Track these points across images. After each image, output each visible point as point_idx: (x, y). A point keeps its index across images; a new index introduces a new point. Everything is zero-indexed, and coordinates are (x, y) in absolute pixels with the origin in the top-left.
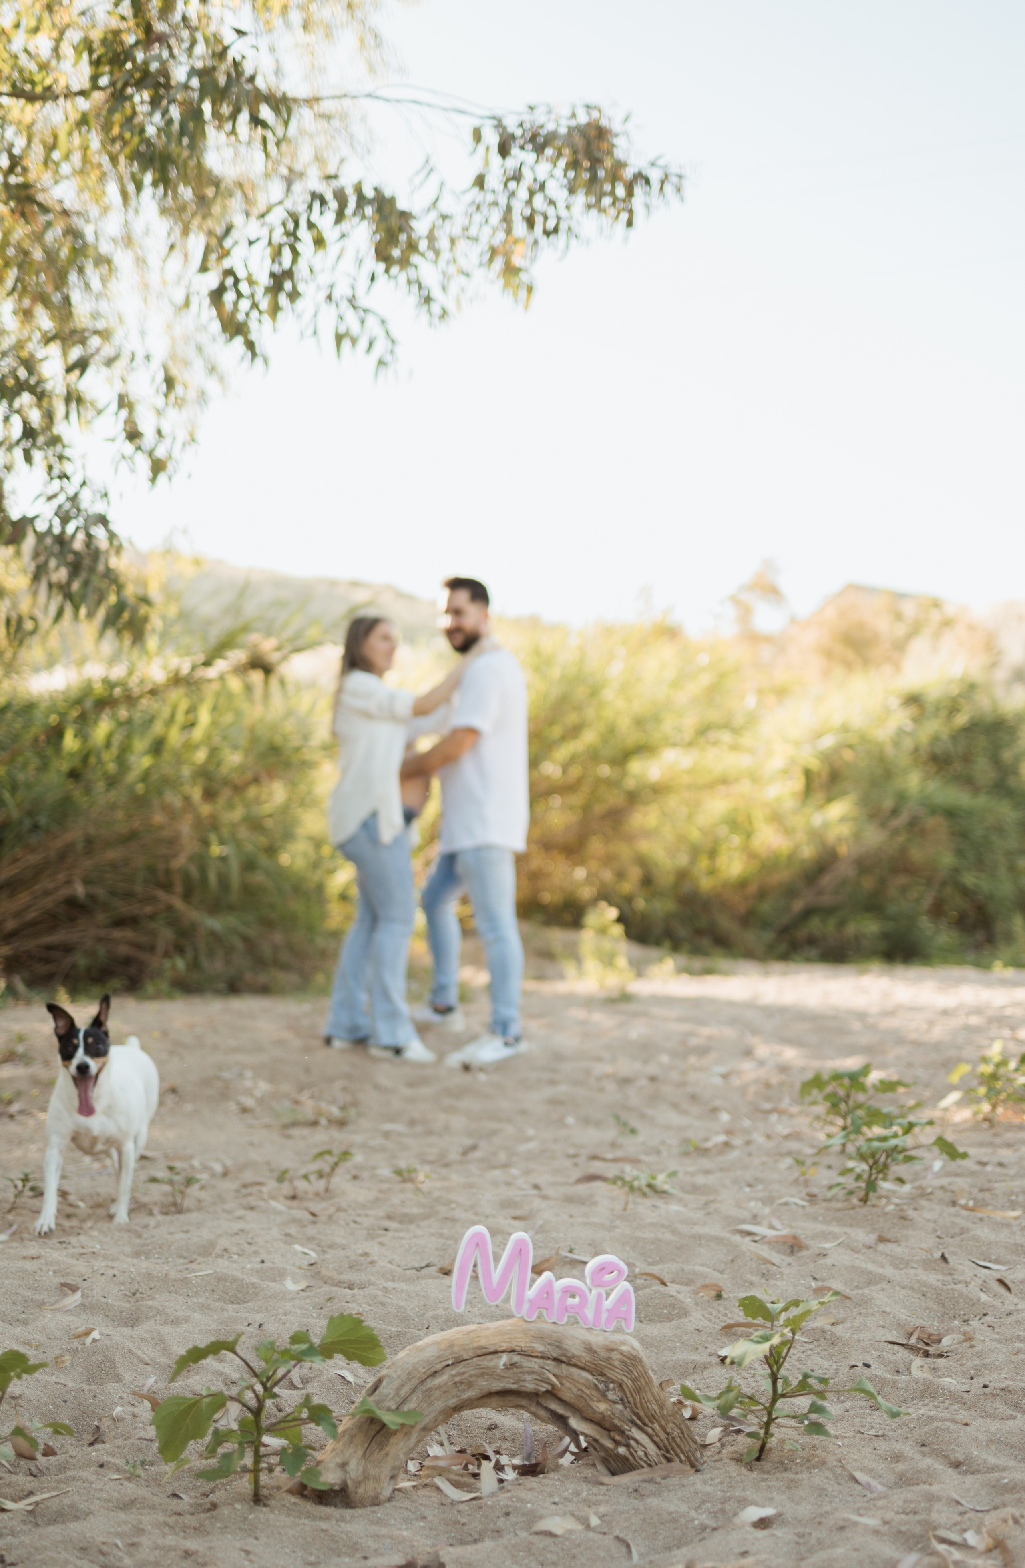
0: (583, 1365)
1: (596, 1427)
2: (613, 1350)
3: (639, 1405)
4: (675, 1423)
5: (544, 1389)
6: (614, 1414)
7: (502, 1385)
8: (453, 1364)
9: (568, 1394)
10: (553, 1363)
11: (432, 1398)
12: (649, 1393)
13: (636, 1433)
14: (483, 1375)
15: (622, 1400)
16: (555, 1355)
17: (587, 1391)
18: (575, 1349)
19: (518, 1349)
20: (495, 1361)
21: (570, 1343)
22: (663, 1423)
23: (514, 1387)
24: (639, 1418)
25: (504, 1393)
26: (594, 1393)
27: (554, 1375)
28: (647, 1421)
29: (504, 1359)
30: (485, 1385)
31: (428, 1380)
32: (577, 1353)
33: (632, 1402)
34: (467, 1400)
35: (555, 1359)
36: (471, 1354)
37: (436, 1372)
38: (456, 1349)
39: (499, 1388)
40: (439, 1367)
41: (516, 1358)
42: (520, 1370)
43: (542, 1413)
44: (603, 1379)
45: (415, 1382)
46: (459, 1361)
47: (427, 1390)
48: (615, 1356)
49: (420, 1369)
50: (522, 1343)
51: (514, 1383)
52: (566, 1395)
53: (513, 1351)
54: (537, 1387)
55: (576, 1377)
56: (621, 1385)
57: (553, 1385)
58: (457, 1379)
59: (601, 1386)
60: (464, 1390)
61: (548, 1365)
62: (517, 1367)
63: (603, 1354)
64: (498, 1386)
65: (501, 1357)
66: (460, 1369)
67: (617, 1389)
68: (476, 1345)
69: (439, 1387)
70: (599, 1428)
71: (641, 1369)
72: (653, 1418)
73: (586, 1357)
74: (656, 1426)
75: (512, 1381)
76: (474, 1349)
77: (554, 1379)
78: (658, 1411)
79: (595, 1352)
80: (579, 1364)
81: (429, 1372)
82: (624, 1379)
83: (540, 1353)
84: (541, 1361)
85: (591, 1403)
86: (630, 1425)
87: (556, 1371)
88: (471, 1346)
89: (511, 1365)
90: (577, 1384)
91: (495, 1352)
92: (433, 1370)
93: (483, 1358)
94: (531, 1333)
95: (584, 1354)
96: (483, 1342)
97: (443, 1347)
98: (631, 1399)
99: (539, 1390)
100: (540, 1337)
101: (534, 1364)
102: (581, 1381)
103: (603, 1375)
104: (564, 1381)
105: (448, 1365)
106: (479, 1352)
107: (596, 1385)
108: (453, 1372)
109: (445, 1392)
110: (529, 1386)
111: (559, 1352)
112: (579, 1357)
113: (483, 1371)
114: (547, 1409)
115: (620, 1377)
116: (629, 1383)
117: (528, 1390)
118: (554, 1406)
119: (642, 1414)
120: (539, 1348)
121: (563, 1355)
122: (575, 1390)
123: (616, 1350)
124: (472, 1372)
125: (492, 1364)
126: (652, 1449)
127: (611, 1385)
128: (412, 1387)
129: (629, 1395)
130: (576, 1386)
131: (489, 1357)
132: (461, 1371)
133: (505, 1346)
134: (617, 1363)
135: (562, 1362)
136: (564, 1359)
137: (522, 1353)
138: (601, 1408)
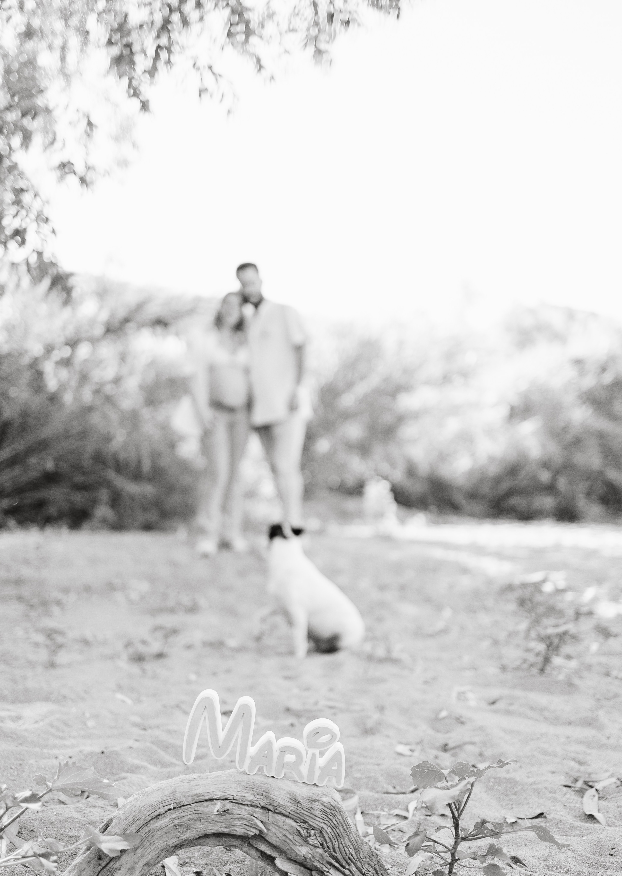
0: (288, 814)
1: (299, 867)
2: (315, 801)
3: (337, 850)
4: (370, 865)
5: (253, 834)
6: (314, 858)
7: (216, 829)
8: (174, 808)
9: (274, 839)
10: (262, 811)
11: (154, 838)
12: (346, 839)
13: (333, 873)
14: (199, 819)
15: (322, 845)
16: (263, 804)
17: (291, 837)
18: (281, 799)
19: (231, 797)
20: (211, 807)
21: (276, 793)
22: (359, 865)
23: (226, 830)
24: (338, 861)
25: (219, 835)
26: (297, 838)
27: (261, 821)
28: (344, 863)
29: (219, 805)
30: (201, 827)
31: (152, 822)
32: (282, 803)
33: (331, 847)
34: (186, 840)
35: (263, 808)
36: (190, 801)
37: (159, 815)
38: (177, 796)
39: (213, 831)
40: (162, 811)
41: (228, 806)
42: (232, 816)
43: (253, 852)
44: (305, 826)
45: (140, 823)
46: (179, 806)
47: (149, 831)
48: (317, 806)
49: (146, 811)
50: (235, 792)
51: (226, 828)
52: (273, 839)
53: (226, 799)
54: (246, 831)
55: (281, 824)
56: (321, 832)
57: (261, 831)
58: (177, 822)
59: (304, 833)
60: (183, 832)
61: (256, 812)
62: (229, 814)
63: (306, 804)
64: (212, 829)
65: (216, 804)
66: (179, 813)
67: (318, 835)
68: (194, 792)
69: (161, 828)
70: (302, 868)
71: (340, 818)
72: (350, 860)
73: (290, 807)
74: (353, 868)
75: (225, 826)
76: (192, 796)
77: (261, 825)
78: (354, 855)
79: (299, 802)
80: (284, 812)
81: (153, 815)
82: (324, 826)
83: (250, 801)
84: (251, 808)
85: (293, 847)
86: (329, 867)
87: (263, 819)
88: (190, 793)
89: (224, 811)
90: (282, 830)
91: (211, 800)
92: (156, 813)
93: (200, 803)
94: (243, 783)
95: (289, 804)
96: (200, 791)
97: (166, 793)
98: (330, 844)
99: (248, 834)
100: (250, 788)
101: (244, 812)
102: (285, 827)
103: (305, 822)
104: (271, 827)
105: (170, 809)
106: (197, 799)
107: (299, 831)
108: (174, 816)
109: (166, 833)
110: (240, 831)
111: (267, 801)
112: (284, 807)
113: (200, 815)
114: (257, 849)
115: (320, 825)
116: (329, 830)
117: (238, 834)
118: (262, 847)
119: (340, 857)
120: (250, 797)
121: (270, 804)
122: (280, 835)
123: (318, 801)
124: (190, 816)
125: (207, 810)
127: (313, 832)
128: (137, 828)
129: (328, 840)
130: (281, 832)
131: (206, 803)
132: (181, 815)
133: (220, 794)
134: (318, 813)
135: (269, 810)
136: (270, 807)
137: (234, 801)
138: (303, 851)
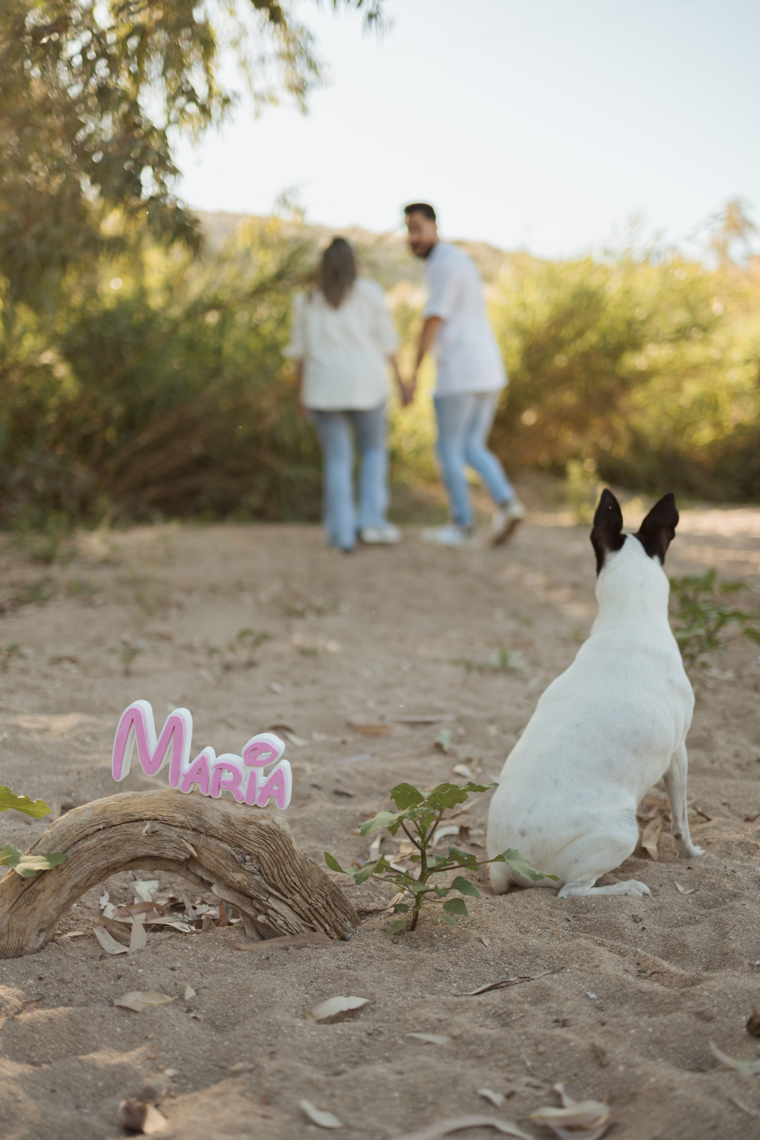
0: (220, 837)
1: (238, 895)
2: (250, 823)
3: (277, 877)
4: (321, 895)
5: (183, 858)
6: (249, 885)
7: (145, 851)
8: (104, 828)
9: (208, 863)
10: (193, 833)
11: (82, 859)
12: (288, 866)
13: (272, 902)
14: (128, 840)
15: (260, 871)
16: (193, 826)
17: (223, 862)
18: (213, 819)
19: (160, 818)
20: (140, 827)
21: (209, 814)
22: (305, 894)
23: (155, 853)
24: (278, 889)
25: (149, 858)
26: (230, 863)
27: (192, 845)
28: (285, 892)
29: (148, 826)
30: (130, 850)
31: (80, 842)
32: (215, 825)
33: (269, 874)
34: (116, 863)
35: (194, 830)
36: (119, 820)
37: (87, 835)
38: (107, 815)
39: (143, 854)
40: (91, 830)
41: (158, 827)
42: (160, 838)
43: (192, 877)
44: (241, 850)
45: (68, 843)
46: (110, 826)
47: (77, 852)
48: (252, 829)
49: (74, 830)
50: (164, 813)
51: (155, 850)
52: (207, 864)
53: (156, 820)
54: (176, 855)
55: (212, 848)
56: (258, 858)
57: (192, 856)
58: (105, 843)
59: (239, 857)
60: (113, 854)
61: (187, 835)
62: (158, 835)
63: (240, 827)
64: (142, 851)
65: (145, 825)
66: (108, 833)
67: (255, 861)
68: (124, 812)
69: (88, 850)
70: (242, 896)
71: (280, 843)
72: (292, 889)
73: (224, 829)
74: (298, 897)
75: (154, 848)
76: (122, 815)
77: (191, 849)
78: (298, 883)
79: (233, 825)
80: (217, 835)
81: (82, 835)
82: (261, 851)
83: (181, 822)
84: (181, 830)
85: (226, 873)
86: (267, 896)
87: (194, 841)
88: (120, 812)
89: (153, 833)
90: (213, 855)
91: (141, 820)
92: (84, 833)
93: (131, 824)
94: (175, 803)
95: (221, 826)
96: (130, 810)
97: (97, 811)
98: (268, 871)
99: (179, 858)
100: (183, 808)
101: (173, 834)
102: (217, 851)
103: (241, 847)
104: (203, 851)
105: (100, 830)
106: (127, 819)
107: (233, 856)
108: (102, 837)
109: (94, 855)
110: (170, 854)
111: (197, 822)
112: (217, 829)
113: (128, 836)
114: (195, 875)
115: (256, 849)
116: (266, 855)
117: (169, 857)
118: (200, 873)
119: (280, 885)
120: (180, 817)
121: (201, 826)
122: (213, 860)
123: (254, 823)
124: (119, 837)
125: (136, 831)
126: (292, 918)
127: (248, 857)
128: (64, 848)
129: (266, 867)
130: (212, 856)
131: (136, 824)
132: (110, 835)
133: (149, 814)
134: (253, 837)
135: (201, 832)
136: (202, 830)
137: (164, 822)
138: (238, 877)
